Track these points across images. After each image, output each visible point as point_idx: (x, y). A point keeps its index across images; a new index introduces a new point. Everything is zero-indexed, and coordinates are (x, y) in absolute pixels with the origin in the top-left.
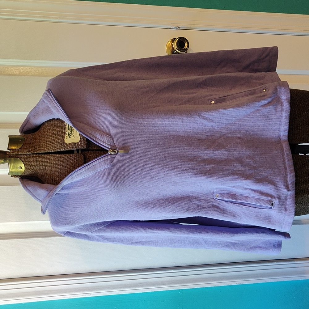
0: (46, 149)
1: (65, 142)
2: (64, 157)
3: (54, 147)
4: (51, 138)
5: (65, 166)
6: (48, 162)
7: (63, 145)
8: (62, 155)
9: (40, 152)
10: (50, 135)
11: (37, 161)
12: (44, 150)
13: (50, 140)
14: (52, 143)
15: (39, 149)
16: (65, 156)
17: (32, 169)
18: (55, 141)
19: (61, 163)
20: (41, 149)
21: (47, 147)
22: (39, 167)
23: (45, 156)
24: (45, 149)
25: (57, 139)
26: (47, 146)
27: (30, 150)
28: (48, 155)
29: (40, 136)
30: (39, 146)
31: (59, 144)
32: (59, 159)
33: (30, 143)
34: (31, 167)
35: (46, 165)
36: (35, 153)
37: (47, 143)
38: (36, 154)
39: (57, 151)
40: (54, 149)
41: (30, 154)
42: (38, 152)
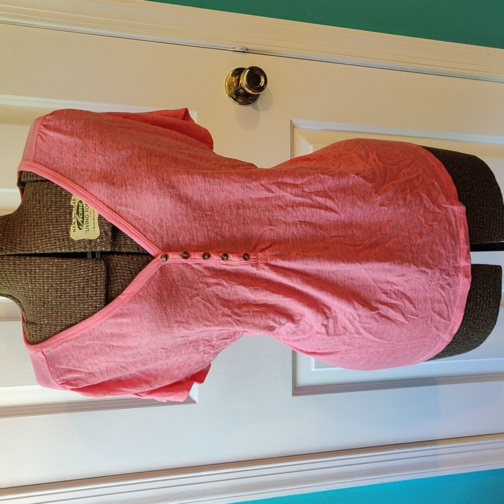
0: (34, 247)
1: (71, 236)
2: (68, 264)
3: (49, 245)
4: (43, 227)
5: (69, 280)
6: (38, 271)
7: (66, 242)
8: (64, 261)
9: (22, 253)
10: (41, 223)
11: (17, 268)
12: (29, 249)
13: (42, 231)
14: (46, 236)
15: (19, 247)
16: (71, 261)
17: (6, 283)
18: (52, 234)
19: (62, 274)
20: (24, 247)
21: (35, 244)
22: (18, 279)
23: (31, 260)
24: (31, 247)
25: (55, 231)
26: (37, 242)
27: (4, 247)
28: (37, 258)
29: (21, 223)
30: (20, 241)
31: (59, 240)
32: (58, 267)
33: (4, 236)
34: (3, 278)
35: (33, 276)
36: (13, 253)
37: (36, 236)
38: (15, 255)
39: (54, 251)
40: (48, 247)
41: (3, 255)
42: (18, 252)
